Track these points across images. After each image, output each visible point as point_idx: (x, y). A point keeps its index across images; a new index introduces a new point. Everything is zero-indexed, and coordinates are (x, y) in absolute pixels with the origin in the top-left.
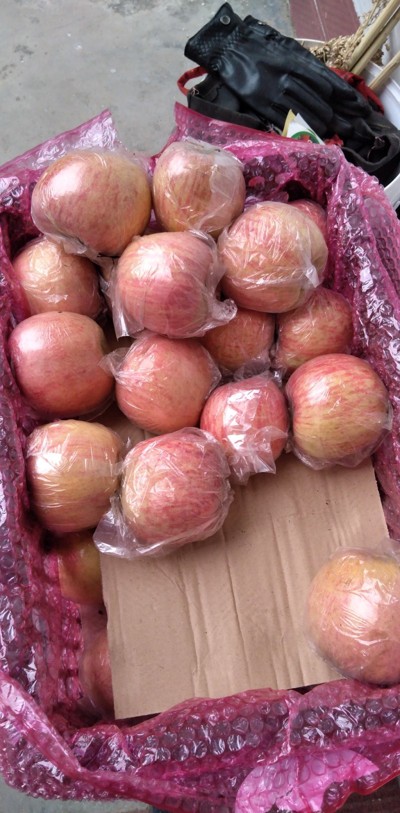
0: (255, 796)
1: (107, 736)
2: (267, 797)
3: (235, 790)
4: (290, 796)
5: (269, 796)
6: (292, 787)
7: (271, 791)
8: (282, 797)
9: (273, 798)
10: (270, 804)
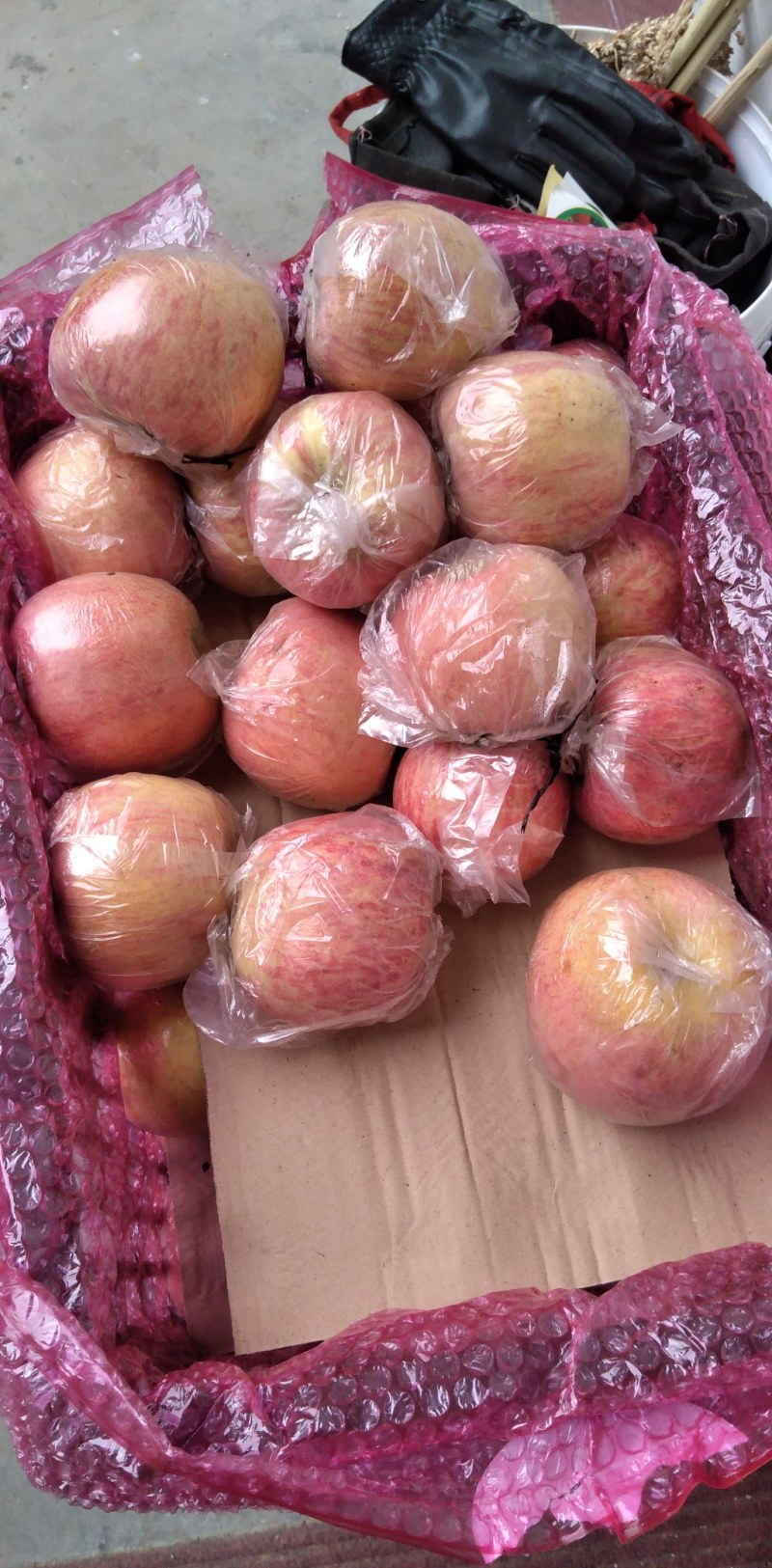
0: (509, 1496)
1: (222, 1388)
2: (533, 1496)
3: (471, 1485)
4: (578, 1494)
5: (537, 1494)
6: (580, 1476)
7: (541, 1485)
8: (562, 1497)
9: (544, 1499)
10: (539, 1509)
